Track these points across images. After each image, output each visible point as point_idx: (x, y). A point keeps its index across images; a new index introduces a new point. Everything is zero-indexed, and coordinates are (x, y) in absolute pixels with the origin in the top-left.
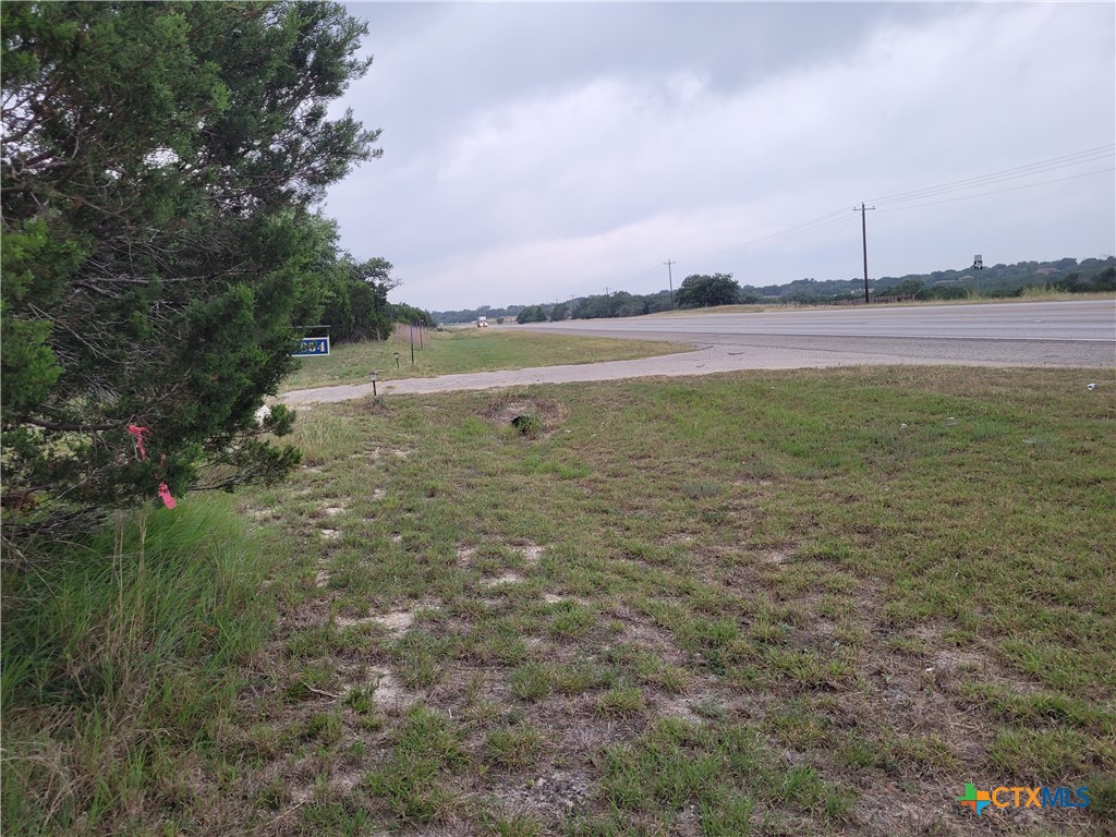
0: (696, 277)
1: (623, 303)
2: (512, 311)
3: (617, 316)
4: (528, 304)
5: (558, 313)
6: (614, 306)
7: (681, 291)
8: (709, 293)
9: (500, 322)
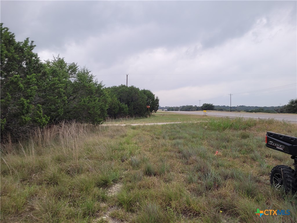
0: (205, 104)
1: (192, 108)
2: (166, 108)
3: (190, 111)
4: (170, 107)
5: (177, 109)
6: (189, 108)
7: (202, 107)
8: (208, 107)
9: (163, 110)
